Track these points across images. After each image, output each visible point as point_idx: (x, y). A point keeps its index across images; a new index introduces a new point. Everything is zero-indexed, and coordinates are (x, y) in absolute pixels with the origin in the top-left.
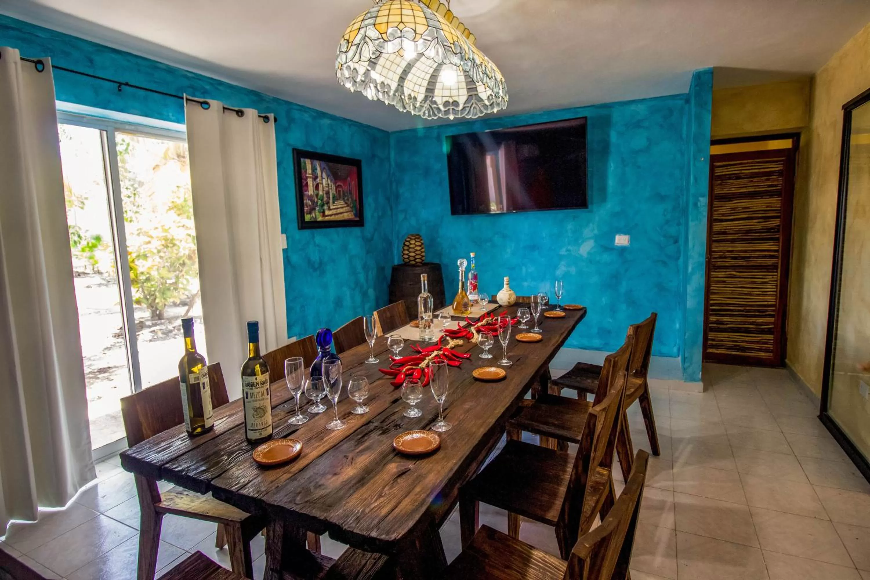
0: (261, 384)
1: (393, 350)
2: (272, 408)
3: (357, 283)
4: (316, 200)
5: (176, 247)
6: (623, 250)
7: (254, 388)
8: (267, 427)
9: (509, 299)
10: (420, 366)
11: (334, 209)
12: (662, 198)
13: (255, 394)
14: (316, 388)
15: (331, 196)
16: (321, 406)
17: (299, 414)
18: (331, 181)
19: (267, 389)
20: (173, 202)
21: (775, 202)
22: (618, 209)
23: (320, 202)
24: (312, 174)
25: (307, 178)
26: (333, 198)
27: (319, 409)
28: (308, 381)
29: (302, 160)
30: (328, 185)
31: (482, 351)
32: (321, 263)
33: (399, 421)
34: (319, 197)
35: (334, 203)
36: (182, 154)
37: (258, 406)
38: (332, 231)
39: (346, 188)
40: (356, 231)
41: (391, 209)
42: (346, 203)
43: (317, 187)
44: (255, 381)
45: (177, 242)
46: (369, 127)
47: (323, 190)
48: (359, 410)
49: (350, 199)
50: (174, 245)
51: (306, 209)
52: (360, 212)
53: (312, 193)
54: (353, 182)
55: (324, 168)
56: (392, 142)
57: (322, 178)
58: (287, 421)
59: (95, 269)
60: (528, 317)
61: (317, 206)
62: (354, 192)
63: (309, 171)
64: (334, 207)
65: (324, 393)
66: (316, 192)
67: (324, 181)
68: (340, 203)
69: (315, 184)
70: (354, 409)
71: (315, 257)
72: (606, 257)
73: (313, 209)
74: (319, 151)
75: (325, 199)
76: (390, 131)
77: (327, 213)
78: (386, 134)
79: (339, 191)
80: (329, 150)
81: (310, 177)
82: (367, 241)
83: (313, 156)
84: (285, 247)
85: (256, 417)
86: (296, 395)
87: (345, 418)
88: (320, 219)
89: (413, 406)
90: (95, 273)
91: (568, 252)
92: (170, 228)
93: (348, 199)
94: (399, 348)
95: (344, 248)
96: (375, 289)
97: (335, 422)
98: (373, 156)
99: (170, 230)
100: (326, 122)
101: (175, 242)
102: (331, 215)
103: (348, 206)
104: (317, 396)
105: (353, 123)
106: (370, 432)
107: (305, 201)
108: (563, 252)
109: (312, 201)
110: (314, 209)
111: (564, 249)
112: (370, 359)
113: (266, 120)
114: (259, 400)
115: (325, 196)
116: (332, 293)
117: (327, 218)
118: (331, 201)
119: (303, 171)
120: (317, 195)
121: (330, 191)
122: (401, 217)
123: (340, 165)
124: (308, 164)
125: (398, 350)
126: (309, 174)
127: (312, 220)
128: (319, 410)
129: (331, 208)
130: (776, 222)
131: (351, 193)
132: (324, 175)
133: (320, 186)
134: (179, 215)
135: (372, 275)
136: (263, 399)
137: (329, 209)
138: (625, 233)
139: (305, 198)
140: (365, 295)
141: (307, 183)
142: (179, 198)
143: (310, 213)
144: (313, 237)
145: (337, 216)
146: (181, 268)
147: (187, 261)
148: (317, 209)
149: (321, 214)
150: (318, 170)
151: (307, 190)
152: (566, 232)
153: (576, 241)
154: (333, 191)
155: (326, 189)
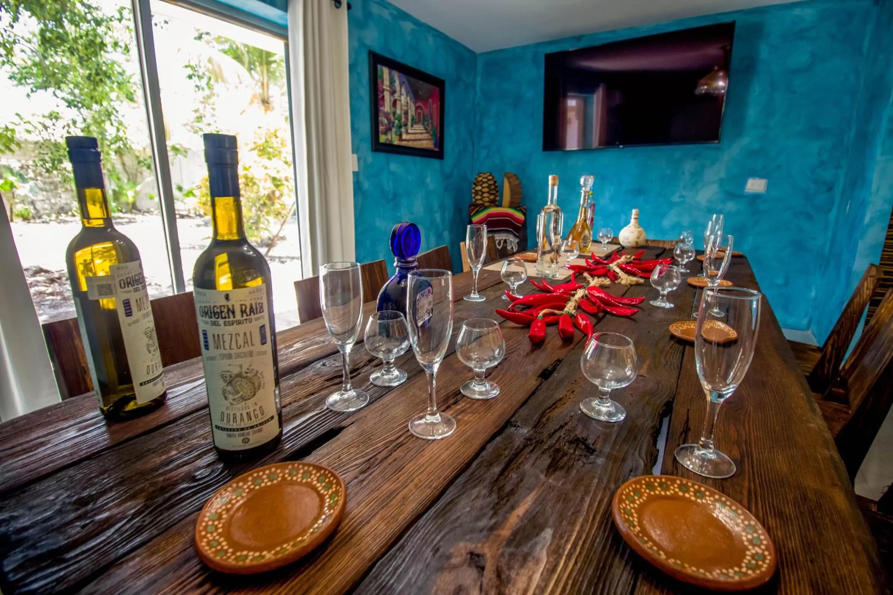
0: (243, 312)
1: (509, 283)
2: (279, 376)
4: (392, 119)
5: (255, 187)
6: (755, 198)
7: (221, 321)
8: (261, 424)
10: (566, 309)
11: (413, 133)
12: (819, 133)
13: (227, 338)
14: (388, 336)
15: (410, 118)
16: (396, 373)
17: (349, 386)
18: (411, 99)
19: (262, 327)
20: (255, 143)
22: (756, 146)
23: (397, 122)
24: (390, 87)
25: (384, 90)
26: (413, 119)
27: (391, 376)
28: (371, 319)
29: (379, 67)
30: (407, 103)
31: (656, 295)
32: (396, 196)
33: (580, 427)
34: (396, 116)
35: (412, 126)
36: (266, 100)
37: (235, 371)
38: (408, 159)
39: (426, 111)
40: (435, 163)
41: (473, 144)
42: (426, 129)
43: (394, 104)
44: (224, 302)
45: (257, 181)
46: (455, 43)
47: (401, 109)
48: (477, 388)
49: (430, 125)
50: (254, 184)
51: (381, 128)
52: (440, 142)
53: (389, 110)
54: (435, 106)
55: (403, 83)
56: (480, 66)
57: (401, 94)
58: (323, 400)
59: (198, 213)
60: (691, 257)
61: (393, 126)
62: (435, 117)
63: (387, 82)
64: (412, 131)
65: (405, 345)
66: (393, 109)
67: (403, 98)
68: (419, 128)
69: (392, 99)
70: (466, 387)
71: (389, 187)
72: (731, 205)
73: (388, 130)
74: (399, 59)
75: (403, 120)
76: (477, 52)
77: (404, 136)
78: (474, 55)
79: (419, 113)
80: (410, 61)
81: (387, 90)
82: (447, 177)
83: (393, 65)
84: (356, 170)
85: (231, 397)
86: (343, 347)
87: (448, 407)
88: (396, 142)
89: (604, 394)
90: (197, 215)
91: (682, 199)
92: (250, 167)
93: (428, 125)
94: (518, 281)
95: (422, 183)
97: (429, 419)
98: (459, 79)
99: (250, 169)
100: (408, 26)
101: (254, 180)
102: (408, 140)
103: (428, 133)
104: (390, 351)
105: (439, 35)
106: (516, 455)
107: (380, 118)
108: (675, 198)
109: (389, 120)
110: (390, 129)
111: (677, 195)
112: (472, 295)
113: (338, 5)
114: (238, 356)
115: (403, 116)
117: (404, 143)
118: (409, 123)
119: (379, 81)
120: (394, 113)
121: (409, 111)
122: (484, 153)
123: (421, 82)
124: (385, 72)
125: (517, 284)
126: (387, 86)
127: (388, 142)
128: (391, 380)
129: (410, 131)
131: (432, 119)
132: (404, 91)
133: (398, 102)
134: (260, 156)
135: (448, 215)
136: (251, 354)
137: (407, 133)
138: (762, 177)
139: (381, 114)
141: (383, 97)
142: (261, 139)
143: (385, 133)
144: (388, 163)
145: (415, 143)
146: (262, 208)
147: (267, 202)
148: (394, 130)
149: (398, 137)
150: (397, 84)
151: (383, 105)
152: (683, 173)
153: (694, 184)
154: (412, 112)
155: (405, 108)
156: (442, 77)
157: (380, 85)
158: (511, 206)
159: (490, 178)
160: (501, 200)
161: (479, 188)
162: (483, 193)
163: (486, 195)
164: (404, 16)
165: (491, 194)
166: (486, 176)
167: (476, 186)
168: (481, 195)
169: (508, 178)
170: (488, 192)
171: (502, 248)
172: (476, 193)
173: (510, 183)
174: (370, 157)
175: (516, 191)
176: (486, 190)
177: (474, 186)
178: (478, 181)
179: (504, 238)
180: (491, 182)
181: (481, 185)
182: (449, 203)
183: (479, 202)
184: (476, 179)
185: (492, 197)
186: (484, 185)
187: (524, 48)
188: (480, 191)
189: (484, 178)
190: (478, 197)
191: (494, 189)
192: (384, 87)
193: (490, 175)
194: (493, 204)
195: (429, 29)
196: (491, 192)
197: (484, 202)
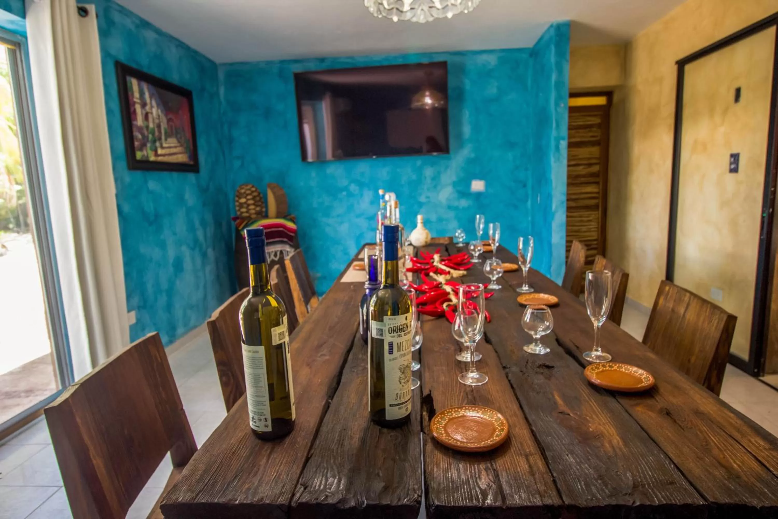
3: (196, 241)
4: (146, 133)
6: (479, 195)
9: (427, 238)
11: (167, 148)
12: (511, 145)
15: (163, 131)
18: (162, 112)
21: (595, 151)
22: (473, 155)
23: (150, 136)
24: (141, 100)
25: (135, 103)
26: (166, 133)
29: (128, 78)
30: (159, 116)
32: (157, 216)
34: (150, 130)
35: (166, 140)
38: (165, 175)
39: (178, 123)
40: (191, 177)
41: (224, 155)
42: (179, 142)
43: (146, 117)
46: (196, 52)
47: (154, 123)
49: (183, 138)
51: (136, 144)
52: (194, 155)
53: (142, 124)
54: (185, 117)
55: (153, 94)
56: (221, 75)
57: (152, 107)
61: (148, 141)
62: (186, 129)
63: (137, 95)
66: (145, 123)
67: (154, 111)
68: (172, 142)
69: (144, 112)
71: (149, 207)
72: (464, 203)
73: (143, 146)
74: (145, 70)
75: (157, 134)
76: (217, 63)
77: (160, 151)
78: (213, 65)
79: (172, 126)
80: (156, 72)
81: (138, 103)
82: (203, 190)
83: (140, 75)
88: (152, 158)
91: (427, 199)
93: (181, 138)
95: (181, 199)
96: (214, 249)
98: (203, 89)
100: (150, 35)
102: (164, 155)
103: (181, 146)
105: (181, 45)
107: (134, 134)
108: (423, 199)
109: (142, 134)
110: (145, 145)
111: (424, 196)
113: (83, 13)
115: (156, 129)
116: (171, 253)
117: (160, 159)
118: (163, 137)
119: (130, 93)
120: (147, 127)
121: (162, 124)
122: (237, 163)
123: (170, 93)
124: (134, 83)
126: (137, 98)
127: (144, 159)
129: (165, 145)
130: (596, 169)
131: (183, 130)
132: (154, 103)
133: (150, 116)
135: (210, 230)
137: (162, 147)
138: (480, 179)
139: (134, 129)
140: (204, 255)
141: (135, 110)
143: (141, 149)
144: (146, 182)
145: (170, 157)
148: (149, 145)
149: (153, 153)
150: (147, 96)
151: (136, 119)
152: (425, 178)
153: (435, 187)
154: (164, 126)
155: (157, 121)
156: (189, 88)
157: (130, 98)
158: (278, 216)
159: (254, 189)
160: (267, 212)
161: (243, 200)
162: (249, 205)
163: (252, 207)
164: (145, 24)
165: (257, 206)
166: (248, 187)
167: (240, 198)
168: (247, 208)
169: (272, 189)
170: (254, 204)
171: (279, 260)
172: (241, 205)
173: (274, 193)
174: (128, 177)
175: (280, 201)
176: (251, 202)
177: (237, 199)
178: (241, 194)
179: (279, 249)
180: (255, 194)
181: (245, 197)
182: (209, 217)
183: (245, 215)
184: (238, 191)
185: (258, 209)
186: (249, 197)
187: (270, 63)
188: (245, 203)
189: (247, 190)
190: (244, 210)
191: (260, 201)
192: (135, 100)
193: (253, 187)
194: (260, 216)
195: (171, 38)
196: (256, 204)
197: (251, 214)
